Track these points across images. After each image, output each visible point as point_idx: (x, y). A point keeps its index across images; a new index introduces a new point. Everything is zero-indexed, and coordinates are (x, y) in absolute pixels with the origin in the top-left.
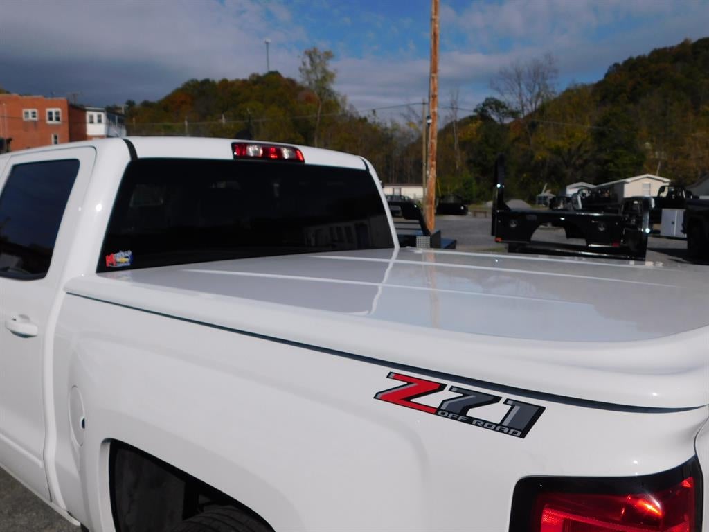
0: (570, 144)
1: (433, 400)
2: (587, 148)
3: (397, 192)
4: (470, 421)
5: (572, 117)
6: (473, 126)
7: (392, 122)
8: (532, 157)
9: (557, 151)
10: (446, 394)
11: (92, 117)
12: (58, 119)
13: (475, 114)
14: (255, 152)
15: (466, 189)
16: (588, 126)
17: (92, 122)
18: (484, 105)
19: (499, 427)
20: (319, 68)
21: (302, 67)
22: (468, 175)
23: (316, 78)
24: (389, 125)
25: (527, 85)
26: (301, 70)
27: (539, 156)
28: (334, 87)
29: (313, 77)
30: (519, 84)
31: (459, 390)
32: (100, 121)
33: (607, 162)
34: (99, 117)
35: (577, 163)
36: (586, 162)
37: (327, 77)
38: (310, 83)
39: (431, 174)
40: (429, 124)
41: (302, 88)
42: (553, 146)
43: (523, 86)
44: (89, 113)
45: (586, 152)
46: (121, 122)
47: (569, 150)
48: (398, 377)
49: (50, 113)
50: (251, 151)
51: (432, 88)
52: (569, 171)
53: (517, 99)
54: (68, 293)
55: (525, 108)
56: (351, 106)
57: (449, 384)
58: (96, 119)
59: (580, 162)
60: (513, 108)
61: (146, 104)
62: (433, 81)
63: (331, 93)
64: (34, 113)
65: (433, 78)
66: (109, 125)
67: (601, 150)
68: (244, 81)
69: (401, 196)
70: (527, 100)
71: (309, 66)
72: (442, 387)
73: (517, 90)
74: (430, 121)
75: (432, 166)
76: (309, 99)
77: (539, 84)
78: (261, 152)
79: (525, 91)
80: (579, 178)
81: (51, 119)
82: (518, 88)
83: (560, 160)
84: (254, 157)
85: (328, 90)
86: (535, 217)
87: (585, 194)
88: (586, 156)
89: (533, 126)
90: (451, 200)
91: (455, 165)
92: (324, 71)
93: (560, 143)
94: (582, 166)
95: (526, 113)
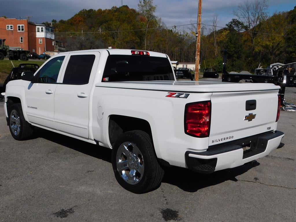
0: (273, 43)
1: (175, 95)
2: (282, 46)
3: (185, 66)
4: (180, 97)
5: (275, 30)
6: (224, 34)
7: (184, 31)
8: (254, 49)
9: (267, 47)
10: (177, 94)
11: (38, 29)
12: (23, 30)
13: (227, 27)
14: (137, 53)
15: (220, 66)
16: (283, 34)
17: (38, 31)
18: (231, 22)
19: (183, 98)
20: (148, 5)
21: (140, 4)
22: (220, 58)
23: (146, 10)
24: (182, 33)
25: (252, 13)
26: (139, 5)
27: (257, 49)
28: (155, 14)
29: (145, 9)
30: (248, 13)
31: (178, 93)
32: (42, 31)
33: (291, 52)
34: (42, 28)
35: (277, 53)
36: (281, 52)
37: (152, 9)
38: (143, 12)
39: (198, 58)
40: (197, 36)
41: (138, 14)
42: (264, 45)
43: (250, 14)
44: (37, 27)
45: (281, 47)
46: (52, 31)
47: (273, 46)
48: (169, 93)
49: (19, 27)
50: (136, 53)
51: (198, 20)
52: (272, 57)
53: (247, 20)
54: (96, 86)
55: (251, 25)
56: (163, 23)
57: (177, 93)
58: (40, 30)
59: (277, 52)
60: (245, 25)
61: (62, 22)
62: (199, 17)
63: (153, 17)
64: (11, 26)
65: (199, 16)
66: (46, 32)
67: (289, 46)
68: (110, 10)
69: (186, 68)
70: (252, 21)
71: (143, 4)
72: (176, 93)
73: (247, 16)
74: (197, 35)
75: (198, 55)
76: (142, 20)
77: (258, 13)
78: (138, 53)
79: (251, 16)
80: (277, 60)
81: (19, 30)
82: (248, 15)
83: (268, 51)
84: (137, 54)
85: (152, 16)
86: (239, 77)
87: (276, 68)
88: (282, 49)
89: (255, 34)
90: (211, 71)
91: (214, 53)
92: (150, 6)
93: (268, 43)
94: (279, 54)
95: (251, 27)
